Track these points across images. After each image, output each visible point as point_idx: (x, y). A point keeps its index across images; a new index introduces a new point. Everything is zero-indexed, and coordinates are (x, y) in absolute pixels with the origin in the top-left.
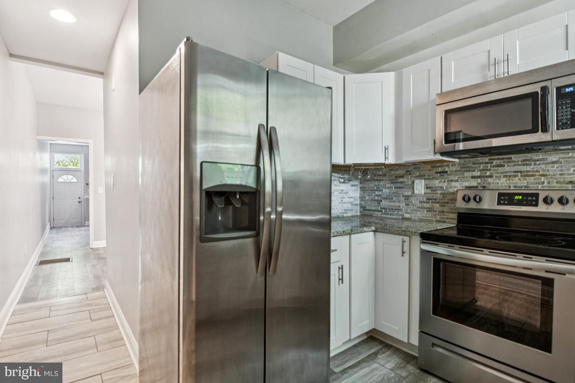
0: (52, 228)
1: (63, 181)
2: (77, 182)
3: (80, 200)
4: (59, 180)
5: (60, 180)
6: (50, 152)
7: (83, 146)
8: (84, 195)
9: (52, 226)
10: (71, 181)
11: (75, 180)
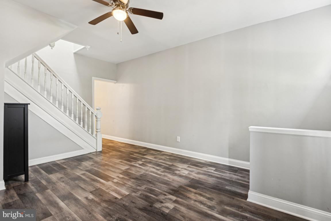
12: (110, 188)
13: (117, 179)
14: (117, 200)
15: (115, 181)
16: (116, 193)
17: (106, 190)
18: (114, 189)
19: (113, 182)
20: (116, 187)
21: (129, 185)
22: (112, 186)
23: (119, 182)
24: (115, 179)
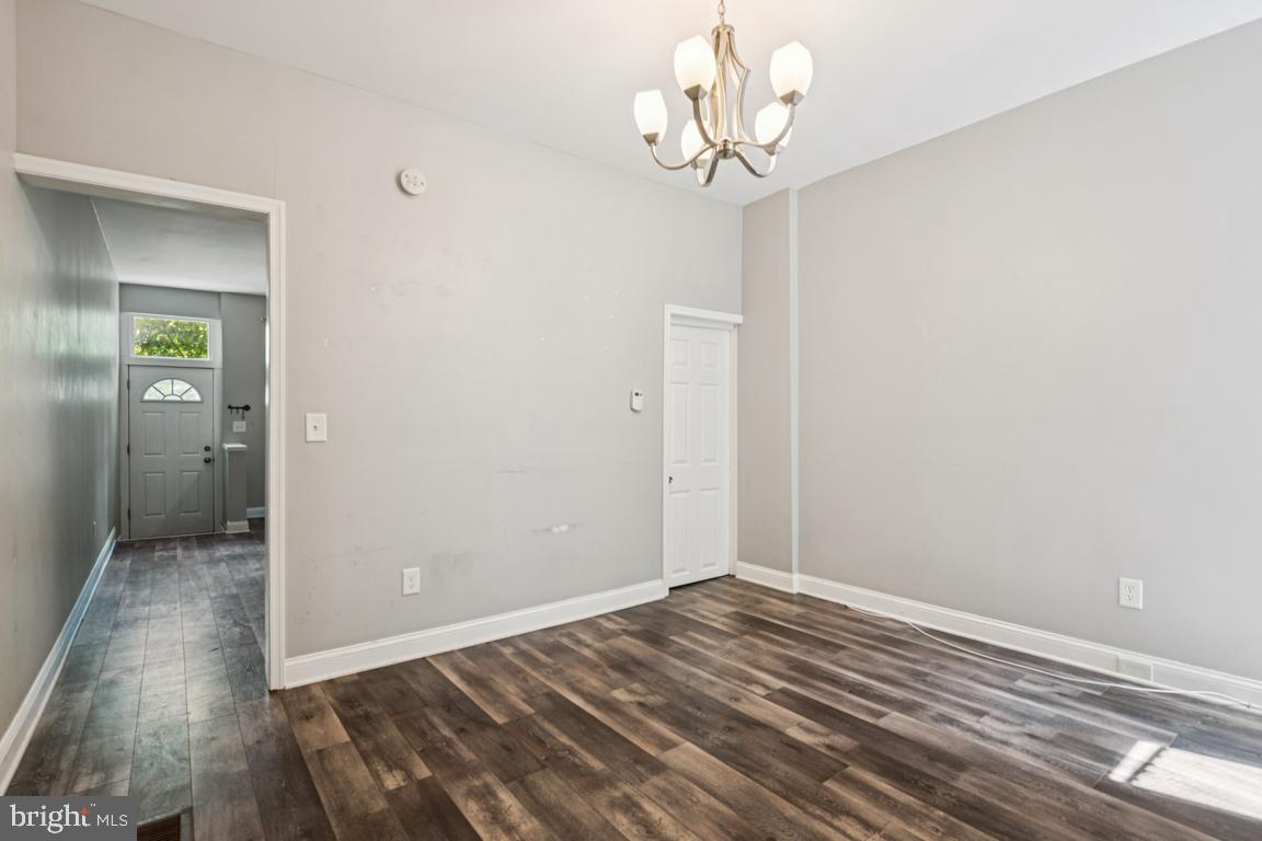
0: (120, 549)
1: (161, 397)
2: (201, 402)
3: (208, 455)
4: (146, 397)
5: (151, 395)
6: (121, 310)
7: (218, 294)
8: (222, 442)
9: (124, 538)
10: (185, 398)
11: (194, 396)
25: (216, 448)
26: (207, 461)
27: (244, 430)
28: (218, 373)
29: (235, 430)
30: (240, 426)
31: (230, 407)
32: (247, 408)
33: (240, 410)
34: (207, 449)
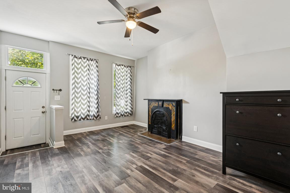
3: (44, 110)
5: (17, 83)
8: (50, 104)
12: (138, 159)
13: (133, 167)
14: (132, 152)
15: (135, 166)
16: (133, 156)
17: (141, 158)
18: (135, 158)
19: (137, 165)
20: (133, 160)
21: (123, 160)
22: (137, 160)
23: (131, 164)
24: (135, 168)
25: (47, 107)
26: (43, 112)
27: (59, 99)
28: (48, 76)
29: (55, 99)
30: (57, 97)
31: (53, 90)
32: (60, 90)
33: (58, 91)
34: (43, 107)
